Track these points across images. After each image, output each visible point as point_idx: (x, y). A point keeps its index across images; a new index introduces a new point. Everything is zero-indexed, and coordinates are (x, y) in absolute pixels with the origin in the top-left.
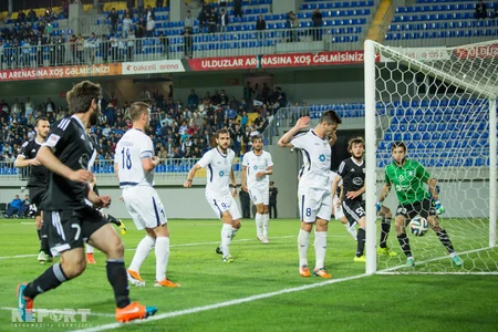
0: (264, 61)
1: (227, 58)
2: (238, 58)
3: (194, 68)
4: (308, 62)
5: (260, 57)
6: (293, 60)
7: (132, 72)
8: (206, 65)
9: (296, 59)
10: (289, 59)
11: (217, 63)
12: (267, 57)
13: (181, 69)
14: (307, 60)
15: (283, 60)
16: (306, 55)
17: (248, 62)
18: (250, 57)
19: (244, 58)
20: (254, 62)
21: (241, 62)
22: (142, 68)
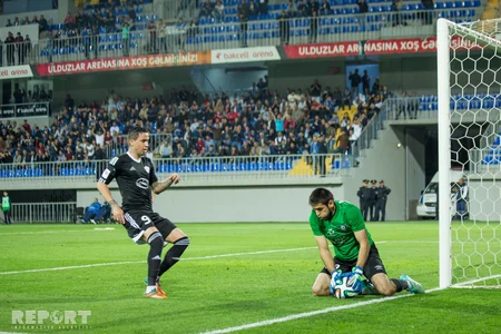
0: (367, 47)
1: (327, 44)
2: (338, 44)
3: (290, 55)
4: (417, 48)
5: (363, 43)
6: (399, 46)
7: (222, 60)
8: (303, 52)
9: (403, 45)
10: (395, 46)
11: (316, 50)
12: (371, 42)
13: (276, 56)
14: (416, 46)
15: (388, 47)
16: (413, 40)
17: (350, 48)
18: (352, 43)
19: (346, 44)
20: (357, 48)
21: (342, 48)
22: (233, 56)
